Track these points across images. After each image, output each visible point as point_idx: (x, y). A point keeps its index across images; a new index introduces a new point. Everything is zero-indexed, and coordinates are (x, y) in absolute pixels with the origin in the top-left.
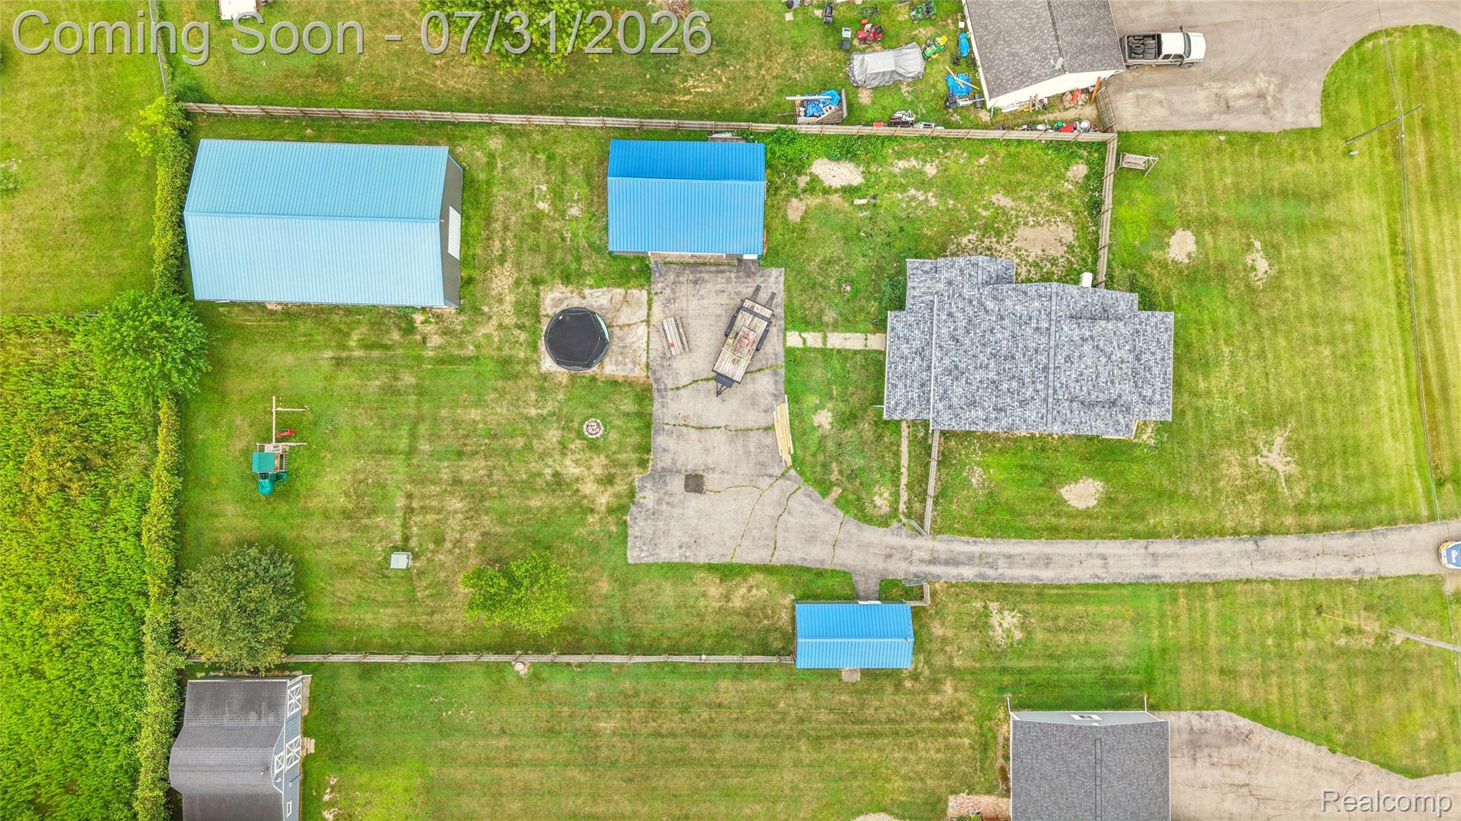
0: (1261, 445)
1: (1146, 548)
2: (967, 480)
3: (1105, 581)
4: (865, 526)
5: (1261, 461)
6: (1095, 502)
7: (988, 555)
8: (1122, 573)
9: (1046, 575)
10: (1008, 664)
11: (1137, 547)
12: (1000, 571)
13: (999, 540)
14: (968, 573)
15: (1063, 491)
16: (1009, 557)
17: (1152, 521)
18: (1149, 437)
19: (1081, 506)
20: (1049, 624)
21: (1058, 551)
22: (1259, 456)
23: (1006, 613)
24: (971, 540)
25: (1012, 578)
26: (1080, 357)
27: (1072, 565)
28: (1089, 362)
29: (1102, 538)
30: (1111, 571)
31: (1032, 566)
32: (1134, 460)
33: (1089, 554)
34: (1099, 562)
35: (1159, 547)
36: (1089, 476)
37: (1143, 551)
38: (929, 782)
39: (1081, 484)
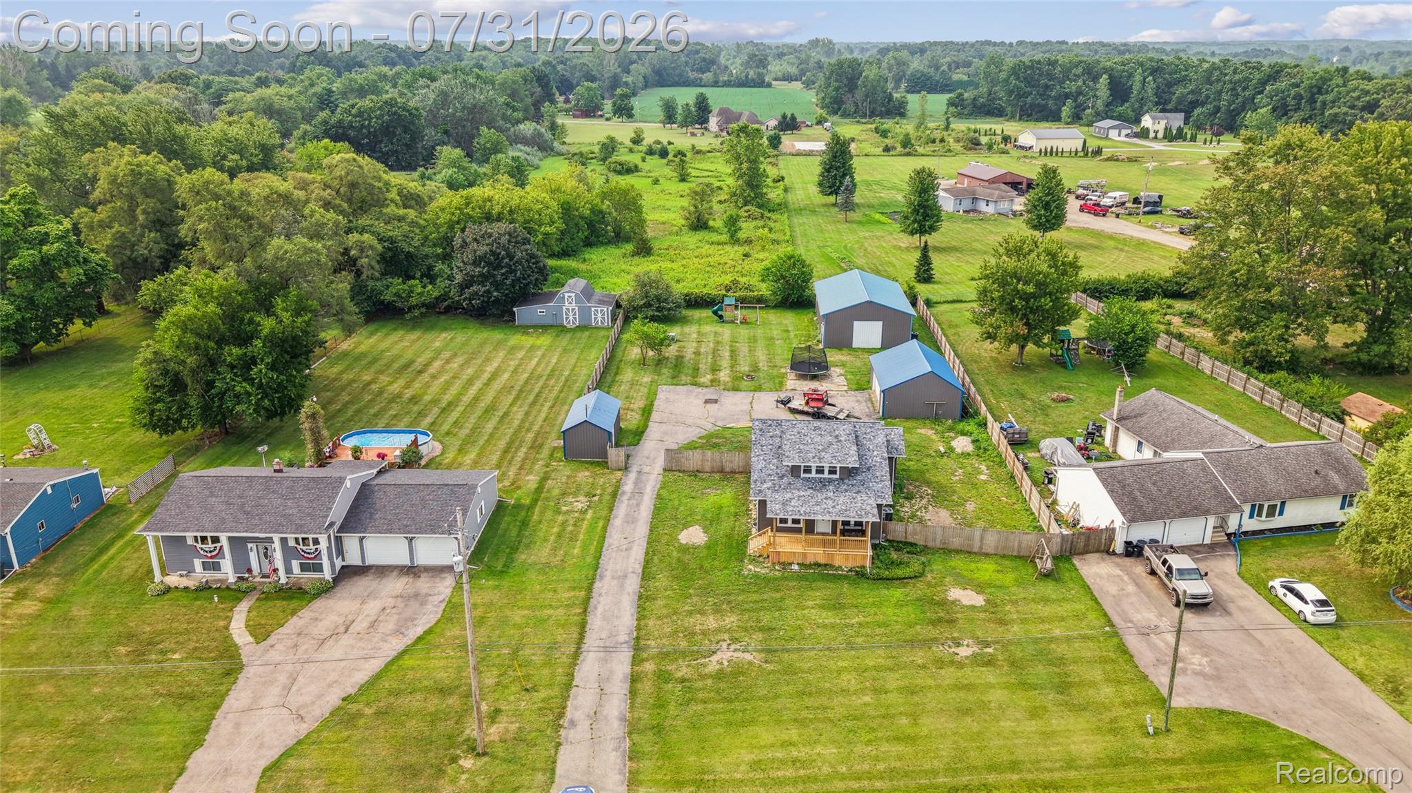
0: (743, 644)
1: (634, 573)
2: (708, 488)
5: (724, 644)
6: (685, 543)
7: (642, 496)
9: (619, 522)
10: (541, 503)
11: (637, 567)
12: (627, 501)
13: (653, 502)
14: (628, 487)
15: (696, 526)
18: (750, 571)
19: (679, 538)
20: (572, 523)
21: (639, 527)
22: (730, 642)
23: (588, 504)
24: (657, 489)
25: (618, 507)
27: (624, 534)
29: (648, 548)
30: (616, 554)
31: (628, 515)
33: (632, 542)
34: (624, 548)
36: (710, 538)
37: (630, 571)
39: (702, 535)
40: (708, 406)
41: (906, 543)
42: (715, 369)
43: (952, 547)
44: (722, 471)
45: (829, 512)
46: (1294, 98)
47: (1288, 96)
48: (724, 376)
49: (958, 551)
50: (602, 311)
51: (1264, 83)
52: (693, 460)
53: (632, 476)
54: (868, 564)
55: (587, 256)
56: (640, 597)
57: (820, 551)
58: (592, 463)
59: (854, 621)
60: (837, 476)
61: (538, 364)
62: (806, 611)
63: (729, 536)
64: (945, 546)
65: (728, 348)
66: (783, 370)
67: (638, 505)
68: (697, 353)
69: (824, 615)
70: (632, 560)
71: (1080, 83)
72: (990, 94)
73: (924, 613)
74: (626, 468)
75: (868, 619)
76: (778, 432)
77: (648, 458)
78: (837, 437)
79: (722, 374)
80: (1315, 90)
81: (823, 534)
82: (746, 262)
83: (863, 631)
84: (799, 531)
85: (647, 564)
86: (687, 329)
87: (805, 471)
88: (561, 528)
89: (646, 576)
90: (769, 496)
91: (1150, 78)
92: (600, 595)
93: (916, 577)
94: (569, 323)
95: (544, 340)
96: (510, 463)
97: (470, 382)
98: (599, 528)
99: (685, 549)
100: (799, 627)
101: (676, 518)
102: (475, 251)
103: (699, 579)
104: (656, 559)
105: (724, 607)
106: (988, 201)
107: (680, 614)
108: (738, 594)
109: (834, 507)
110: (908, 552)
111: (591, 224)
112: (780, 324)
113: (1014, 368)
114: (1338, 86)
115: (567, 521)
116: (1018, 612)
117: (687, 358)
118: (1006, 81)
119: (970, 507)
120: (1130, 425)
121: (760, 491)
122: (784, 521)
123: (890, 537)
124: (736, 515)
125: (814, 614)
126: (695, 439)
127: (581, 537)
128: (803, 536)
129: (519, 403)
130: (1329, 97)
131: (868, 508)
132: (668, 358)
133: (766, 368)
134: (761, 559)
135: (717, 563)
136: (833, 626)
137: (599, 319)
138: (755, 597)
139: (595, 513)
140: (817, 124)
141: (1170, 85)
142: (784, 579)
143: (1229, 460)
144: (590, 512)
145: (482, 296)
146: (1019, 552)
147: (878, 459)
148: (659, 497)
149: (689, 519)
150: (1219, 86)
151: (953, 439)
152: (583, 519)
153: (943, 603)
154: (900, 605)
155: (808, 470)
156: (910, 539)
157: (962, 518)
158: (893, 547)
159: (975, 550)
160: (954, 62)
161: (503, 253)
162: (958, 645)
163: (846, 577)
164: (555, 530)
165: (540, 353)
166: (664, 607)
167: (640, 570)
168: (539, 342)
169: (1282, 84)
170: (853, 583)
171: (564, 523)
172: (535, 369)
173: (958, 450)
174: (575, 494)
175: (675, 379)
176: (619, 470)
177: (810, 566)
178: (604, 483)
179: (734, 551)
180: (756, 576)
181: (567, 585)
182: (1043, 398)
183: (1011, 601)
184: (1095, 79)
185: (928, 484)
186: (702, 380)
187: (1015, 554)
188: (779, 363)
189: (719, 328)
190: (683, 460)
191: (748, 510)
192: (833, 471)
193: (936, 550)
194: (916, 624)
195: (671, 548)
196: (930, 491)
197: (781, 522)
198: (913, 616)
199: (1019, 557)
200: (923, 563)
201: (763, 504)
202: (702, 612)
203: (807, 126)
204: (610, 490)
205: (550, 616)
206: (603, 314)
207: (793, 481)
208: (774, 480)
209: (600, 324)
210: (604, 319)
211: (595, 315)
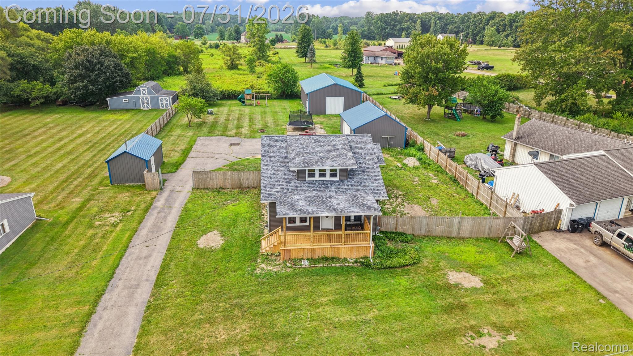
40: (232, 147)
41: (398, 234)
42: (238, 127)
43: (434, 234)
44: (240, 187)
45: (335, 209)
46: (502, 26)
47: (500, 25)
48: (245, 130)
49: (441, 237)
50: (165, 99)
51: (488, 21)
52: (217, 181)
53: (165, 194)
54: (370, 254)
55: (165, 80)
56: (148, 308)
57: (327, 245)
58: (133, 186)
59: (370, 316)
60: (338, 178)
61: (115, 129)
62: (320, 310)
63: (243, 238)
64: (429, 234)
65: (248, 117)
66: (284, 127)
67: (165, 217)
68: (227, 119)
69: (339, 312)
70: (149, 267)
71: (408, 23)
72: (369, 30)
73: (435, 300)
74: (161, 189)
75: (384, 313)
76: (284, 146)
77: (181, 181)
78: (334, 146)
79: (243, 130)
80: (512, 21)
81: (327, 230)
82: (258, 81)
83: (382, 327)
84: (307, 229)
85: (164, 269)
86: (221, 109)
87: (310, 176)
88: (88, 241)
89: (159, 284)
90: (278, 199)
91: (438, 21)
92: (105, 309)
93: (415, 263)
94: (144, 107)
95: (125, 117)
96: (63, 190)
97: (61, 139)
98: (125, 239)
99: (202, 253)
100: (315, 330)
101: (197, 226)
102: (75, 59)
103: (212, 282)
104: (172, 265)
105: (235, 312)
106: (382, 58)
107: (187, 325)
108: (251, 296)
109: (338, 204)
110: (401, 241)
111: (168, 63)
112: (281, 106)
113: (425, 121)
114: (522, 19)
115: (96, 234)
116: (515, 291)
117: (221, 122)
118: (376, 23)
119: (434, 202)
120: (527, 141)
121: (270, 195)
122: (292, 220)
123: (383, 229)
124: (251, 219)
125: (328, 312)
126: (221, 167)
127: (105, 248)
128: (311, 233)
129: (91, 150)
130: (519, 24)
131: (369, 203)
132: (207, 123)
133: (273, 126)
134: (273, 257)
135: (231, 264)
136: (350, 325)
137: (164, 104)
138: (268, 297)
139: (125, 225)
140: (292, 42)
141: (446, 25)
142: (296, 275)
143: (622, 155)
144: (121, 225)
145: (82, 89)
146: (489, 234)
147: (370, 163)
148: (185, 209)
149: (209, 225)
150: (468, 24)
151: (404, 159)
152: (112, 232)
153: (448, 288)
154: (410, 293)
155: (312, 174)
156: (400, 230)
157: (432, 211)
158: (387, 237)
159: (454, 235)
160: (350, 22)
161: (95, 61)
162: (480, 335)
163: (352, 268)
164: (82, 243)
165: (119, 123)
166: (172, 317)
167: (154, 278)
168: (121, 117)
169: (496, 20)
170: (361, 275)
171: (94, 236)
172: (112, 131)
173: (411, 165)
174: (112, 211)
175: (211, 133)
176: (156, 190)
177: (319, 260)
178: (140, 201)
179: (248, 251)
180: (269, 275)
181: (73, 299)
182: (450, 135)
183: (503, 280)
184: (415, 22)
185: (398, 188)
186: (229, 133)
187: (486, 236)
188: (280, 122)
189: (242, 108)
190: (208, 180)
191: (260, 215)
192: (333, 174)
193: (423, 238)
194: (431, 313)
195: (189, 253)
196: (400, 193)
197: (290, 222)
198: (424, 304)
199: (489, 239)
200: (417, 250)
201: (273, 206)
202: (212, 321)
203: (288, 42)
204: (143, 206)
205: (38, 340)
206: (167, 101)
207: (299, 184)
208: (282, 185)
209: (165, 107)
210: (167, 104)
211: (161, 101)
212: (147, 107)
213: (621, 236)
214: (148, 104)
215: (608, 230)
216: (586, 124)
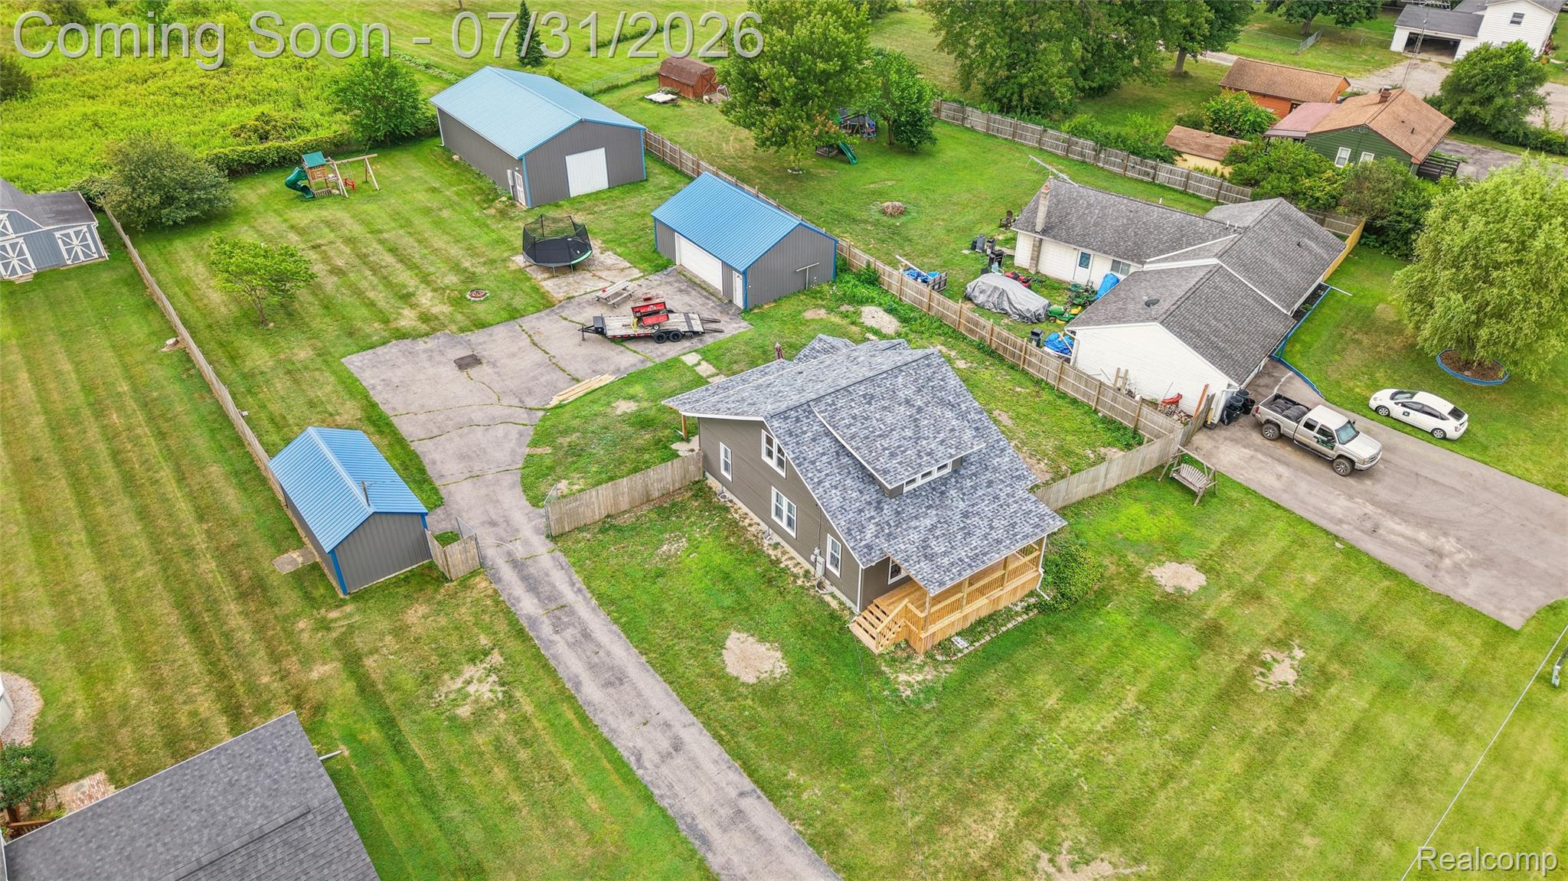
0: (1067, 844)
1: (742, 794)
2: (661, 543)
3: (640, 772)
4: (519, 490)
5: (1043, 864)
6: (752, 680)
7: (572, 613)
8: (671, 787)
9: (591, 691)
10: (404, 724)
11: (736, 780)
12: (556, 638)
13: (602, 614)
14: (528, 606)
15: (734, 634)
16: (586, 635)
17: (792, 775)
18: (909, 684)
19: (732, 669)
20: (512, 739)
21: (641, 685)
22: (1046, 856)
23: (494, 678)
24: (580, 584)
25: (555, 657)
26: (884, 408)
27: (631, 714)
28: (889, 420)
29: (706, 724)
30: (664, 770)
31: (592, 667)
32: (859, 686)
33: (668, 725)
34: (665, 745)
35: (760, 811)
36: (782, 648)
37: (733, 793)
38: (123, 731)
39: (762, 649)
40: (473, 373)
42: (401, 295)
43: (1074, 500)
44: (648, 500)
48: (432, 304)
49: (1082, 502)
50: (77, 233)
54: (1039, 585)
57: (984, 600)
58: (403, 580)
59: (1130, 701)
60: (949, 470)
62: (1064, 722)
64: (1067, 502)
65: (377, 246)
66: (513, 266)
68: (337, 271)
69: (1089, 713)
73: (1178, 633)
74: (482, 564)
75: (1140, 686)
76: (817, 427)
79: (424, 301)
83: (1160, 711)
86: (264, 227)
88: (507, 765)
90: (889, 551)
94: (14, 272)
98: (577, 726)
99: (766, 693)
100: (1091, 760)
101: (681, 634)
104: (746, 743)
116: (1243, 569)
120: (1064, 235)
124: (766, 579)
125: (1077, 720)
127: (565, 764)
133: (483, 270)
134: (902, 654)
135: (848, 696)
137: (79, 249)
139: (531, 693)
142: (970, 674)
143: (1239, 258)
144: (519, 694)
149: (704, 624)
151: (859, 313)
152: (526, 720)
153: (1173, 602)
162: (1267, 666)
163: (1033, 623)
164: (500, 774)
171: (499, 748)
173: (888, 330)
175: (353, 335)
176: (473, 573)
177: (974, 629)
178: (475, 617)
179: (848, 658)
183: (1217, 555)
186: (403, 323)
189: (322, 213)
191: (772, 563)
194: (1192, 658)
195: (744, 702)
198: (1173, 646)
202: (943, 818)
206: (84, 239)
207: (899, 505)
208: (872, 518)
209: (82, 258)
210: (87, 246)
211: (65, 243)
212: (24, 270)
213: (1309, 426)
214: (25, 261)
215: (1287, 417)
216: (1081, 140)
